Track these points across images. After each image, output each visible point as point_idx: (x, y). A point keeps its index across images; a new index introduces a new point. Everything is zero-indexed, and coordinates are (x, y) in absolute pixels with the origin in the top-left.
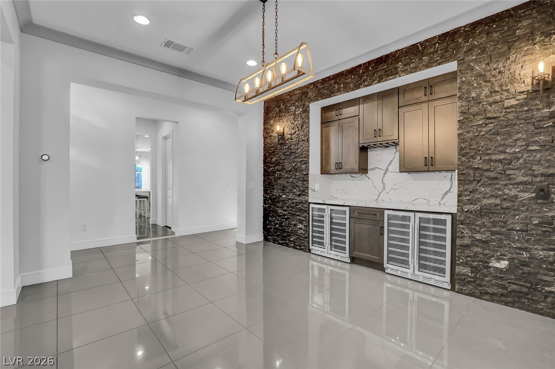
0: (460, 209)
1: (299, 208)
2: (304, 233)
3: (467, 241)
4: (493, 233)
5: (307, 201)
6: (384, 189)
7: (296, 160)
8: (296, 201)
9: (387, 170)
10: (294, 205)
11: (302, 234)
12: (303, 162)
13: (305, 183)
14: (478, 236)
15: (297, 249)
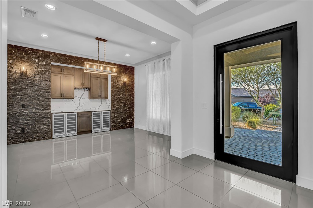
0: (112, 109)
1: (43, 117)
2: (47, 129)
3: (113, 117)
4: (118, 114)
5: (50, 112)
6: (80, 105)
7: (39, 90)
8: (40, 113)
9: (81, 98)
10: (38, 116)
11: (46, 130)
12: (46, 92)
13: (48, 103)
14: (116, 115)
15: (41, 140)
